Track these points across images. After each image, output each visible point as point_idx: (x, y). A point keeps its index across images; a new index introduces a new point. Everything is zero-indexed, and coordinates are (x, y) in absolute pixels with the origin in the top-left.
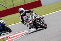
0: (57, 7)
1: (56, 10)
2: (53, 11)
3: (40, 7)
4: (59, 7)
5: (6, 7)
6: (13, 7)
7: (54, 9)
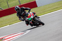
0: (52, 8)
1: (52, 11)
2: (49, 12)
3: (35, 8)
4: (54, 7)
5: (1, 9)
6: (8, 8)
7: (49, 10)
